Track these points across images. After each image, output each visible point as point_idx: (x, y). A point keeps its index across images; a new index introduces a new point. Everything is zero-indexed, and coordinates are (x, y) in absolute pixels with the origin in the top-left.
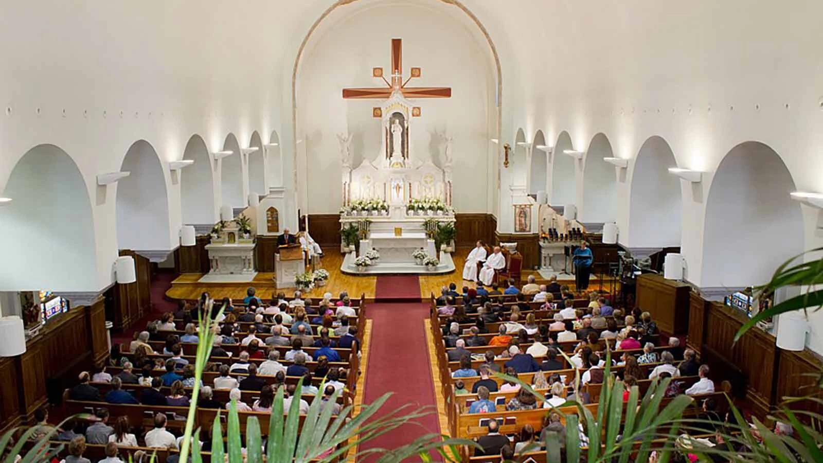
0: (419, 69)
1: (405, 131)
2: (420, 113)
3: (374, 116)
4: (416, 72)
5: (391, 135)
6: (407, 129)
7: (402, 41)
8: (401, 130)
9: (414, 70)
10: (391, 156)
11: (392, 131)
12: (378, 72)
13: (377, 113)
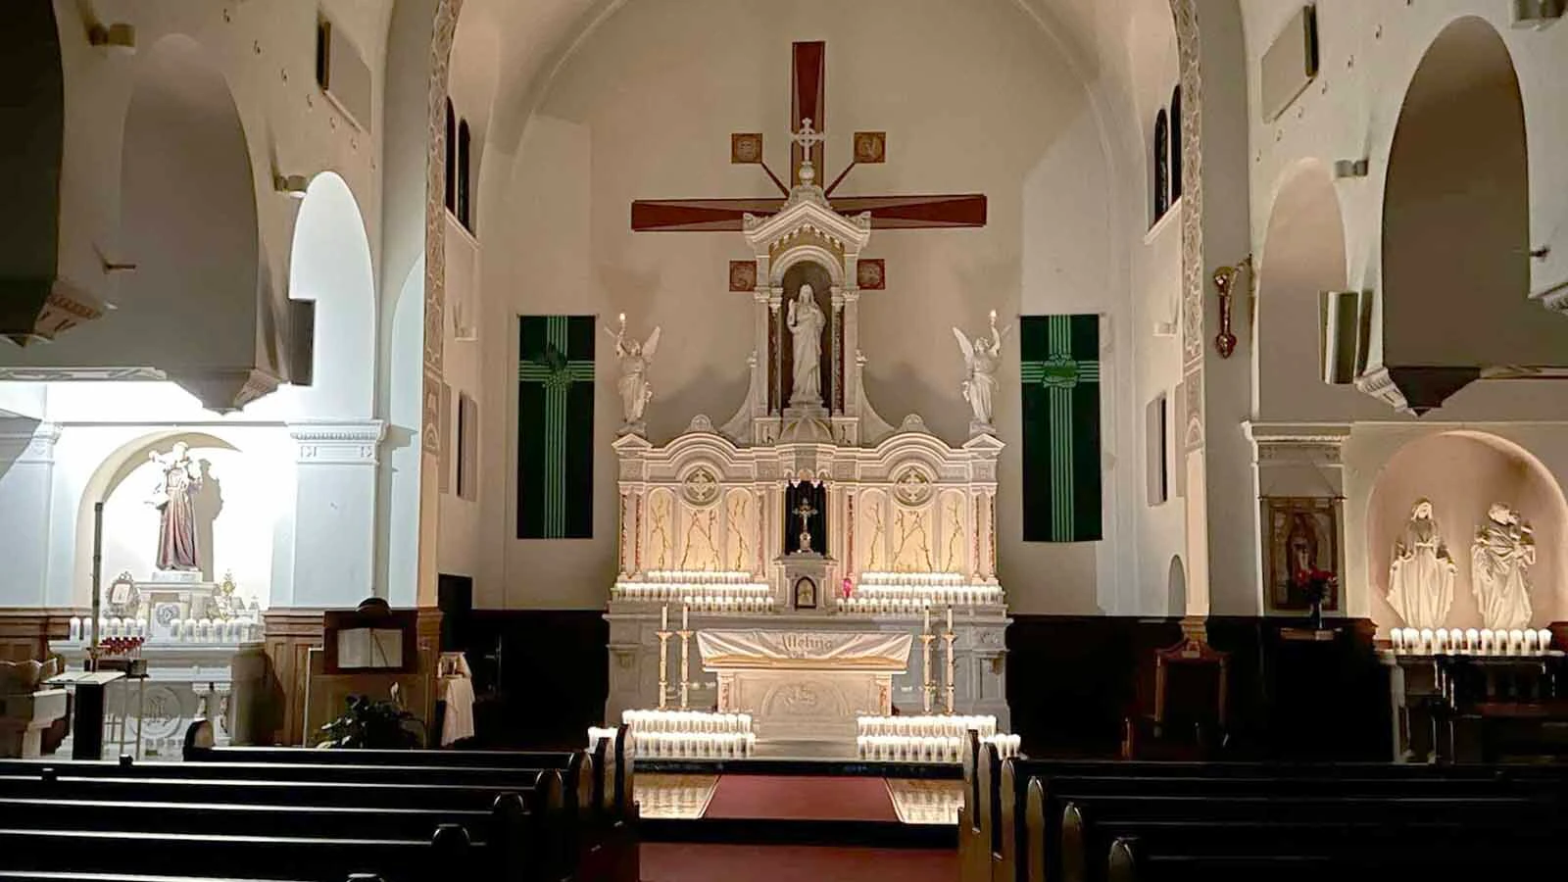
0: (881, 137)
1: (834, 319)
2: (883, 278)
3: (733, 288)
4: (870, 147)
5: (788, 337)
6: (841, 314)
7: (827, 45)
8: (820, 320)
9: (865, 140)
10: (786, 404)
11: (790, 323)
12: (746, 148)
13: (742, 276)
